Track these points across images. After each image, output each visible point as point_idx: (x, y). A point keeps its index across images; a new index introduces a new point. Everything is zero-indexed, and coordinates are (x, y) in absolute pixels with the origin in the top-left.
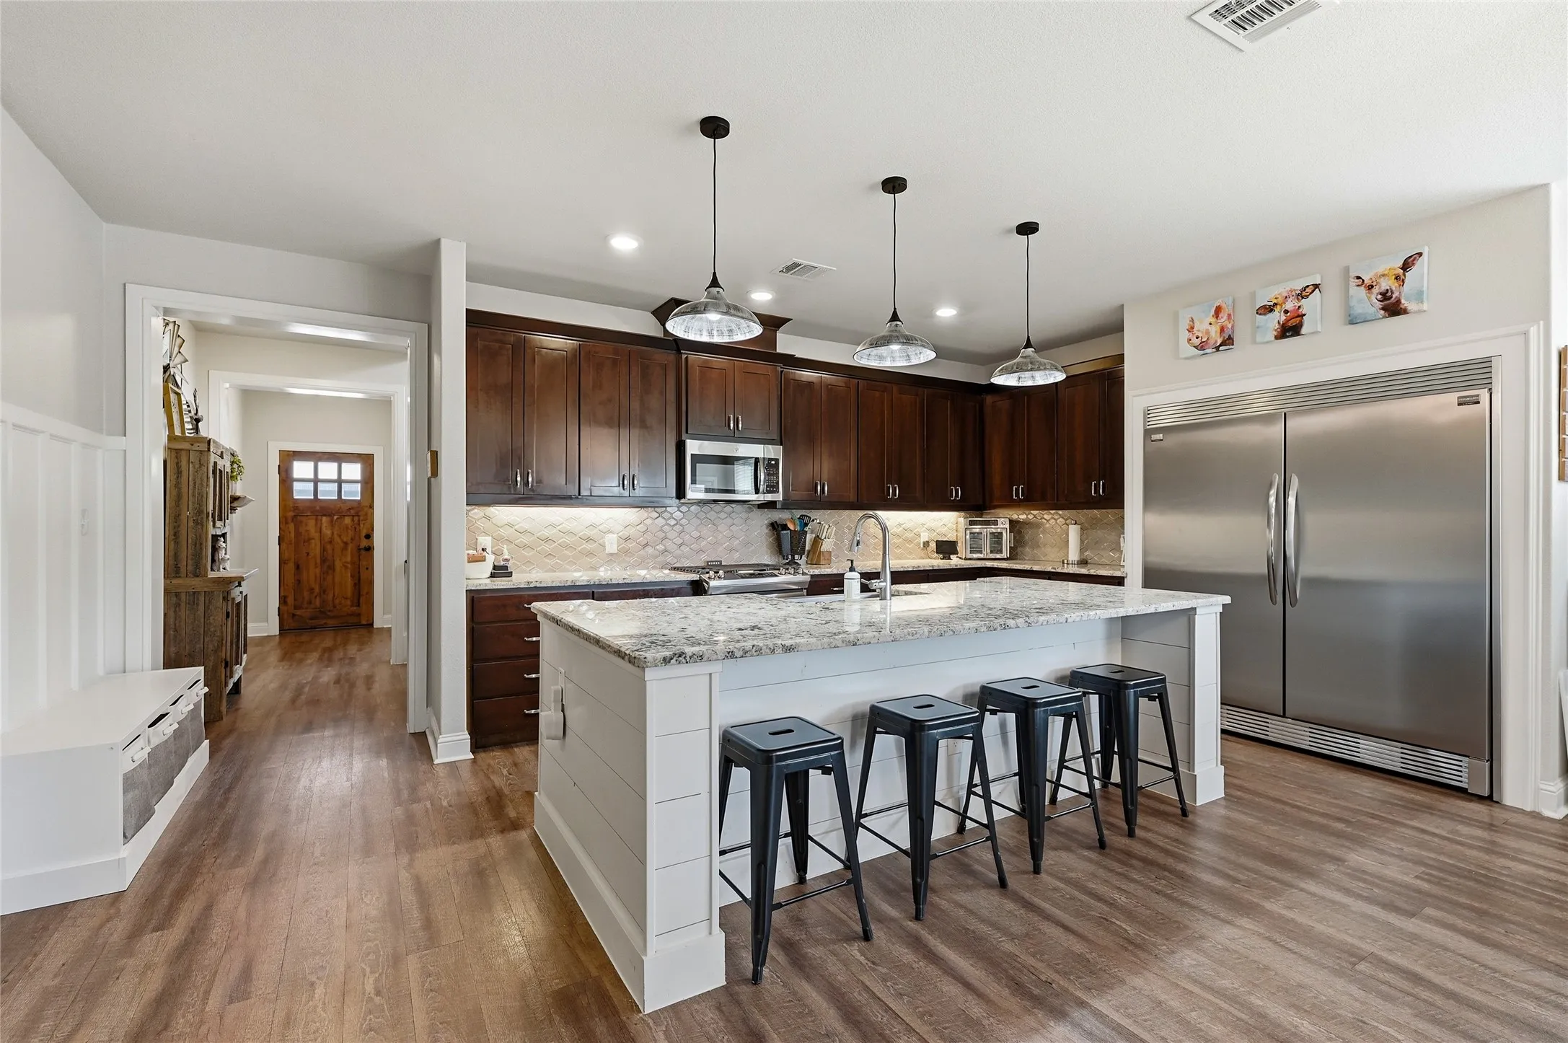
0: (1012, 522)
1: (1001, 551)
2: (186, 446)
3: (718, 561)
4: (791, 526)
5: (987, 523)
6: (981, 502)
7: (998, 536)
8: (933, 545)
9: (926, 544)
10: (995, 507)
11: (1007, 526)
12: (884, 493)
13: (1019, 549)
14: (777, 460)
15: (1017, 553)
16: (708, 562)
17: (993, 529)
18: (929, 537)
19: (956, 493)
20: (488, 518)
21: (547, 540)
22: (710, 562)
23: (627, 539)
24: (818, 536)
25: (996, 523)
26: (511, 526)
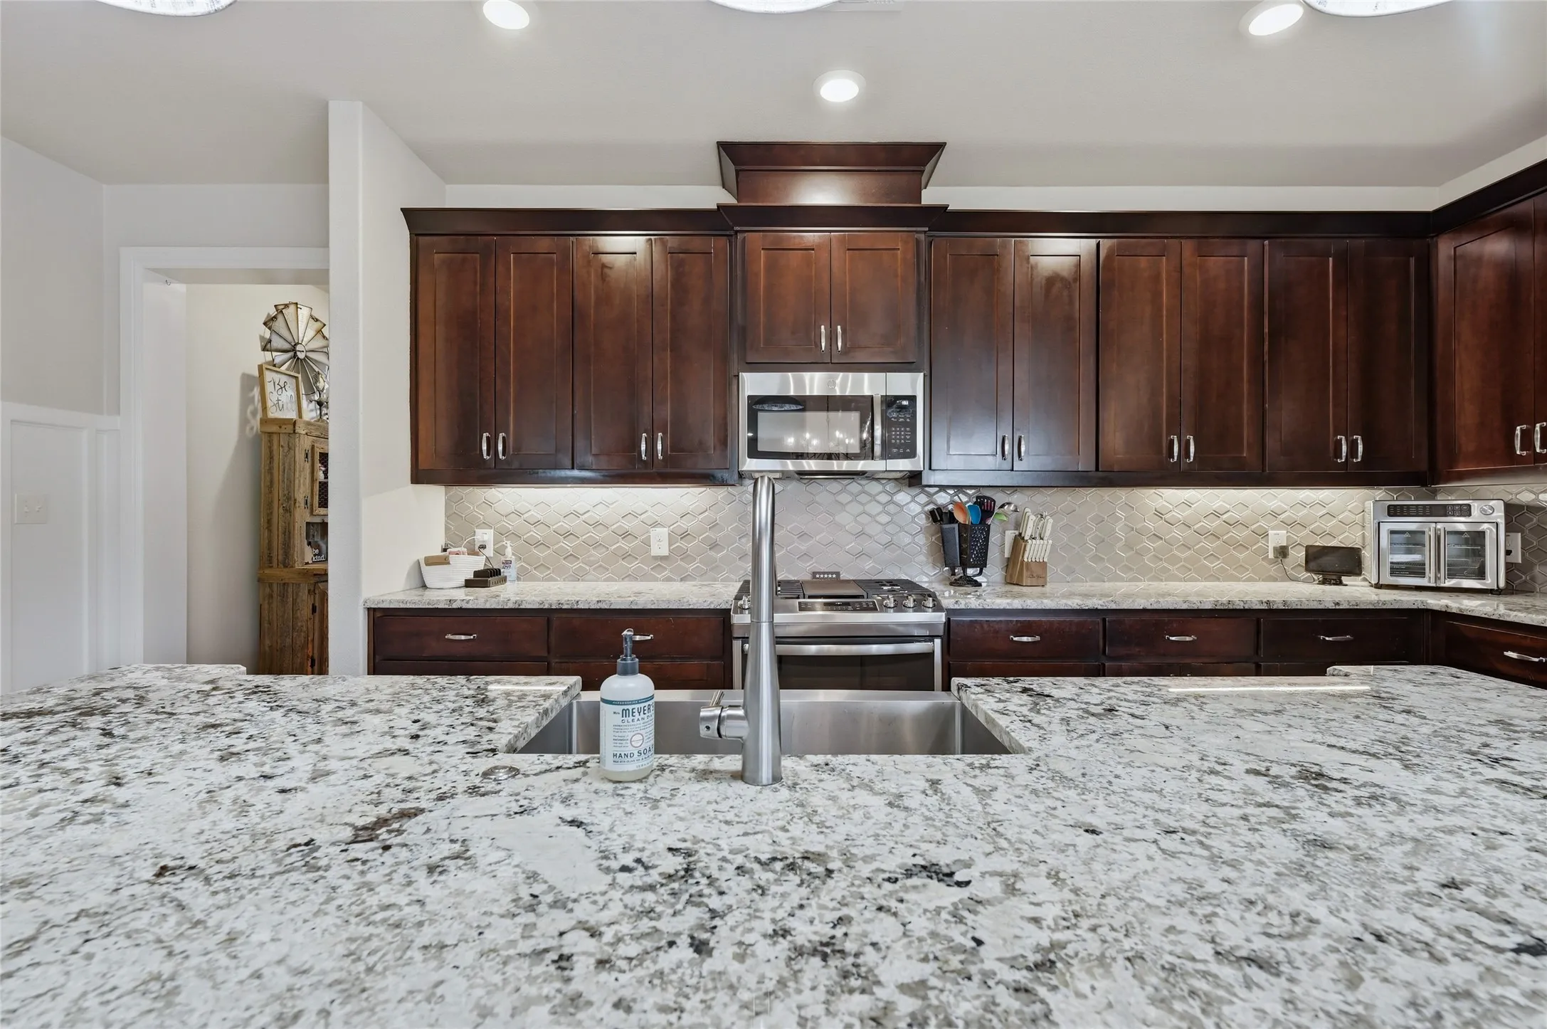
0: (1512, 511)
1: (1481, 574)
2: (274, 429)
3: (832, 573)
4: (960, 517)
5: (1443, 511)
6: (1424, 466)
7: (1476, 539)
8: (1298, 555)
9: (1282, 552)
10: (1461, 477)
11: (1499, 516)
12: (1160, 452)
13: (1537, 569)
14: (912, 399)
15: (1533, 579)
16: (814, 574)
17: (1460, 524)
18: (1288, 538)
19: (1349, 447)
20: (489, 504)
21: (568, 535)
22: (820, 573)
23: (685, 535)
24: (1020, 534)
25: (1466, 511)
26: (519, 514)
